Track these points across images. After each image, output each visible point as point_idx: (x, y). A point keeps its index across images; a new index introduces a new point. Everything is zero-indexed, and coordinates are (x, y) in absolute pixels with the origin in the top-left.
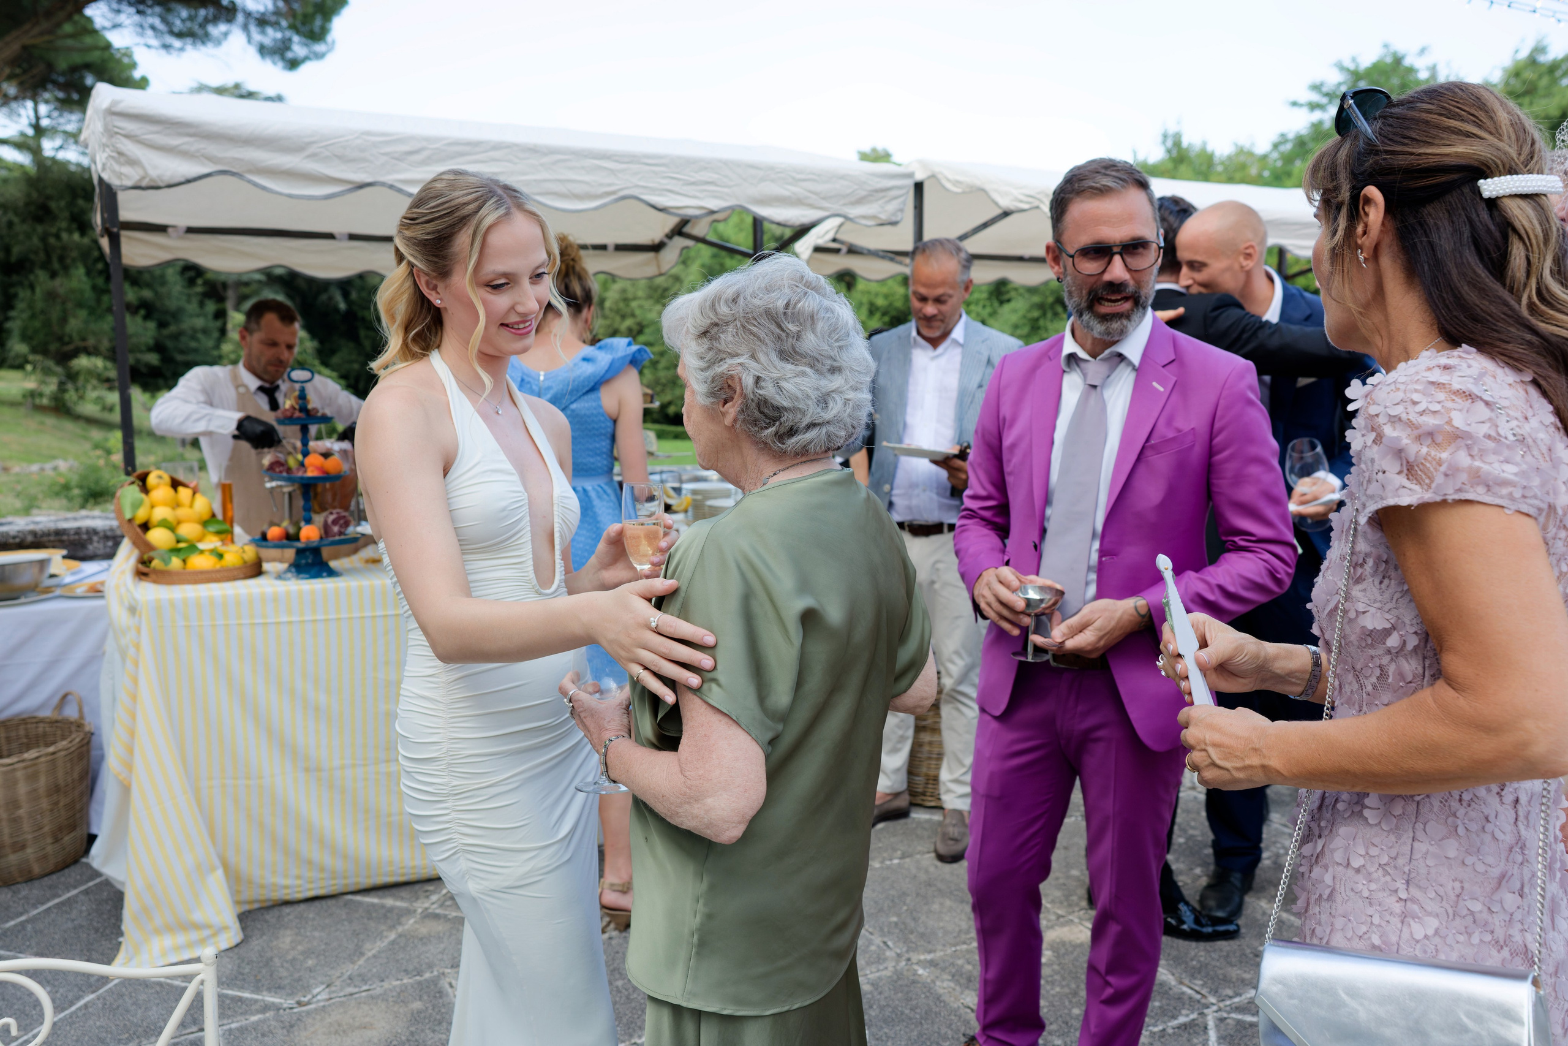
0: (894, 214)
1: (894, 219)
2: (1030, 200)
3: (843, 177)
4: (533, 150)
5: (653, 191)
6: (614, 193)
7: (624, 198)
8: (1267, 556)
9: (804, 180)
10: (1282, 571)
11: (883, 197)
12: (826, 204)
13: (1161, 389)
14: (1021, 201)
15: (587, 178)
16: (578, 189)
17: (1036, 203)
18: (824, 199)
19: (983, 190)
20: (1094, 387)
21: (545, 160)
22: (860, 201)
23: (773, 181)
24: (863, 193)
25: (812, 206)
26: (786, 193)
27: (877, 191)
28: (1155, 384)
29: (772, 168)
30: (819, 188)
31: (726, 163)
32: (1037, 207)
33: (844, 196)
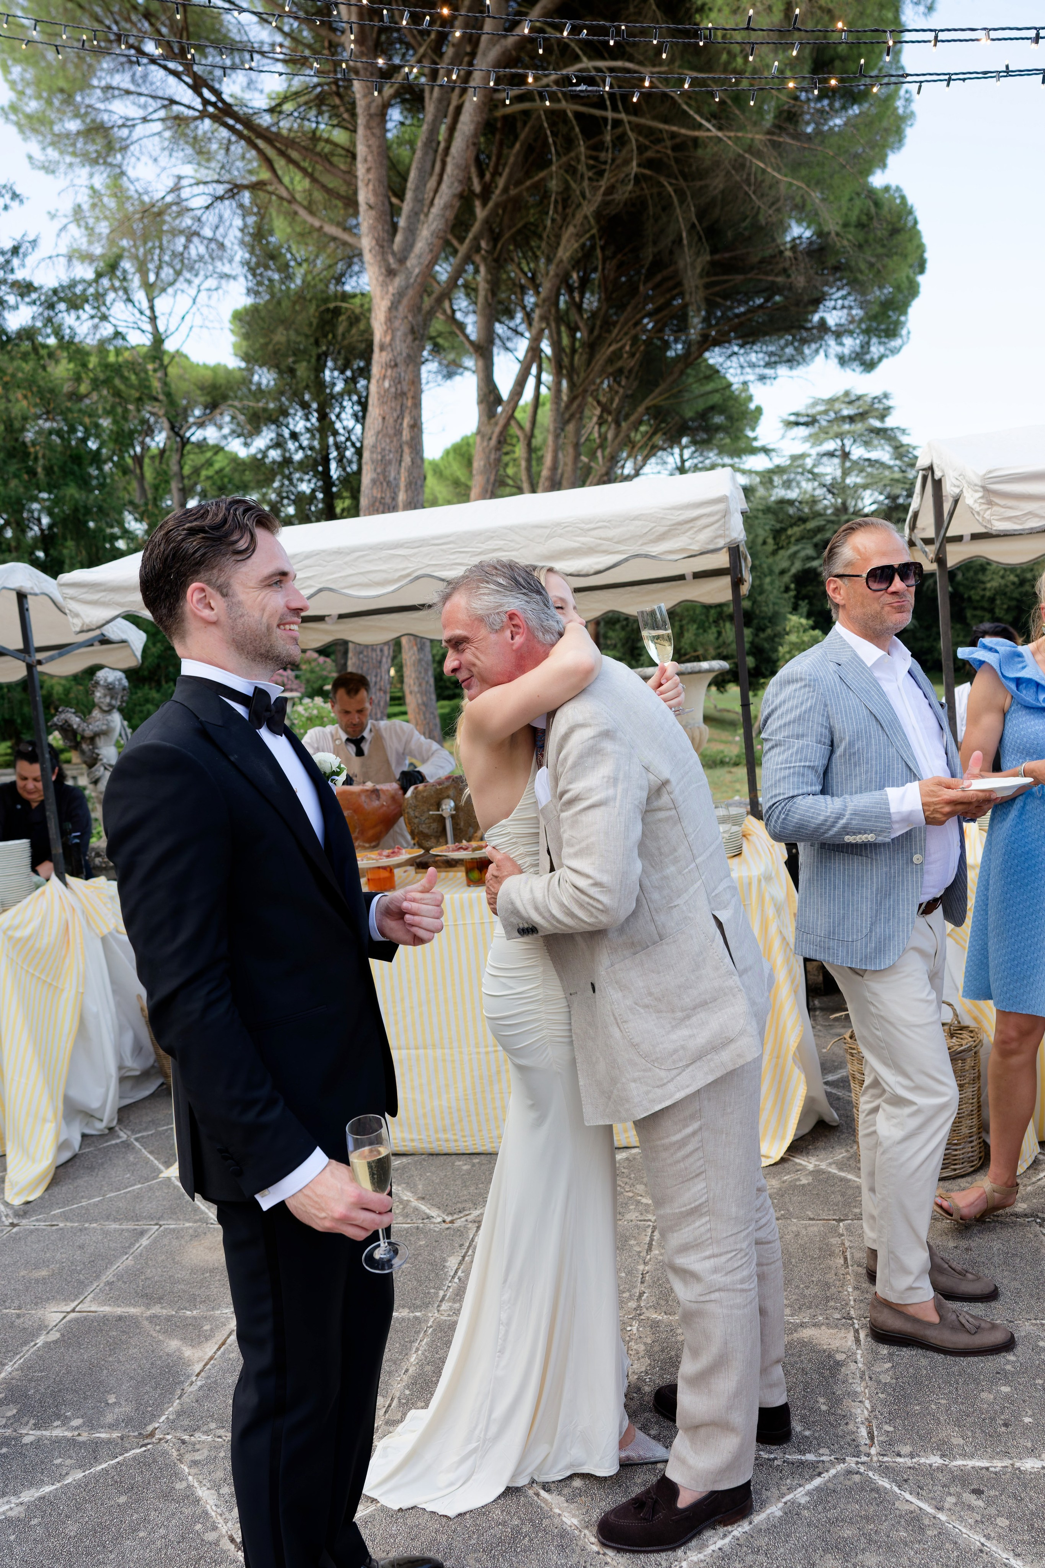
3: (636, 518)
4: (338, 552)
5: (443, 567)
6: (409, 575)
7: (418, 578)
9: (594, 529)
12: (621, 548)
15: (383, 567)
16: (377, 577)
18: (618, 543)
21: (348, 558)
22: (662, 537)
23: (560, 536)
24: (666, 528)
25: (605, 552)
26: (576, 545)
27: (682, 523)
29: (558, 524)
30: (610, 533)
31: (511, 529)
33: (641, 537)
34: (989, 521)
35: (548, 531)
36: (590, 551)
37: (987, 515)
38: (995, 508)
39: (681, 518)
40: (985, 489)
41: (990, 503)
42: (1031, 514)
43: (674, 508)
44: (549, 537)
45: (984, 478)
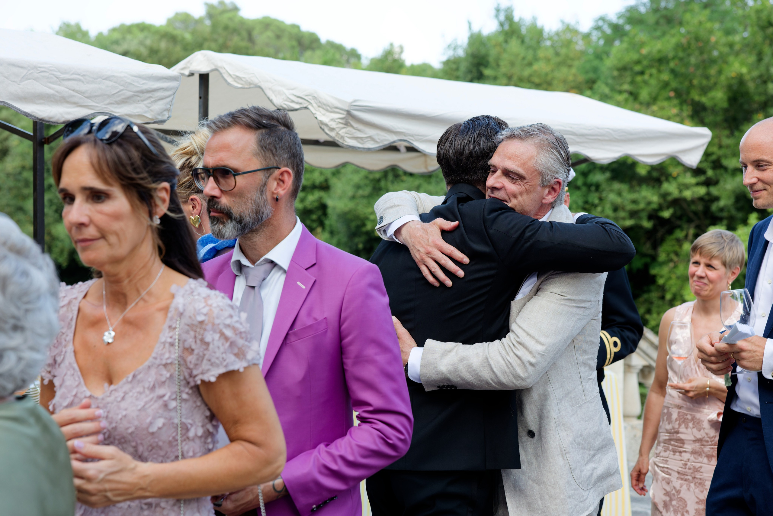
0: (161, 113)
1: (160, 118)
2: (300, 101)
3: (107, 78)
8: (381, 426)
9: (69, 80)
10: (393, 438)
11: (150, 97)
12: (91, 103)
13: (304, 287)
14: (293, 101)
17: (305, 104)
18: (87, 97)
19: (260, 87)
20: (253, 287)
22: (126, 101)
23: (36, 79)
24: (130, 94)
25: (77, 104)
26: (51, 92)
27: (142, 92)
28: (299, 283)
29: (35, 68)
30: (83, 87)
32: (306, 108)
33: (109, 96)
34: (342, 137)
35: (25, 72)
36: (63, 100)
37: (342, 132)
38: (349, 129)
39: (145, 87)
40: (349, 113)
41: (347, 124)
42: (371, 138)
43: (140, 77)
44: (25, 78)
45: (351, 105)
